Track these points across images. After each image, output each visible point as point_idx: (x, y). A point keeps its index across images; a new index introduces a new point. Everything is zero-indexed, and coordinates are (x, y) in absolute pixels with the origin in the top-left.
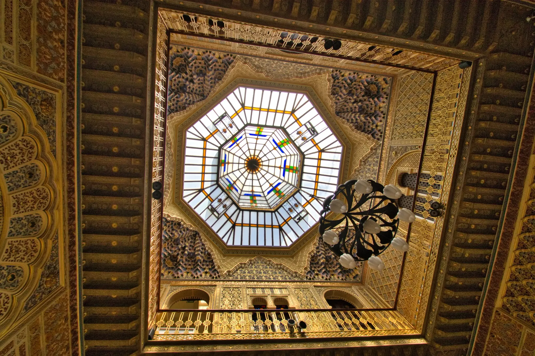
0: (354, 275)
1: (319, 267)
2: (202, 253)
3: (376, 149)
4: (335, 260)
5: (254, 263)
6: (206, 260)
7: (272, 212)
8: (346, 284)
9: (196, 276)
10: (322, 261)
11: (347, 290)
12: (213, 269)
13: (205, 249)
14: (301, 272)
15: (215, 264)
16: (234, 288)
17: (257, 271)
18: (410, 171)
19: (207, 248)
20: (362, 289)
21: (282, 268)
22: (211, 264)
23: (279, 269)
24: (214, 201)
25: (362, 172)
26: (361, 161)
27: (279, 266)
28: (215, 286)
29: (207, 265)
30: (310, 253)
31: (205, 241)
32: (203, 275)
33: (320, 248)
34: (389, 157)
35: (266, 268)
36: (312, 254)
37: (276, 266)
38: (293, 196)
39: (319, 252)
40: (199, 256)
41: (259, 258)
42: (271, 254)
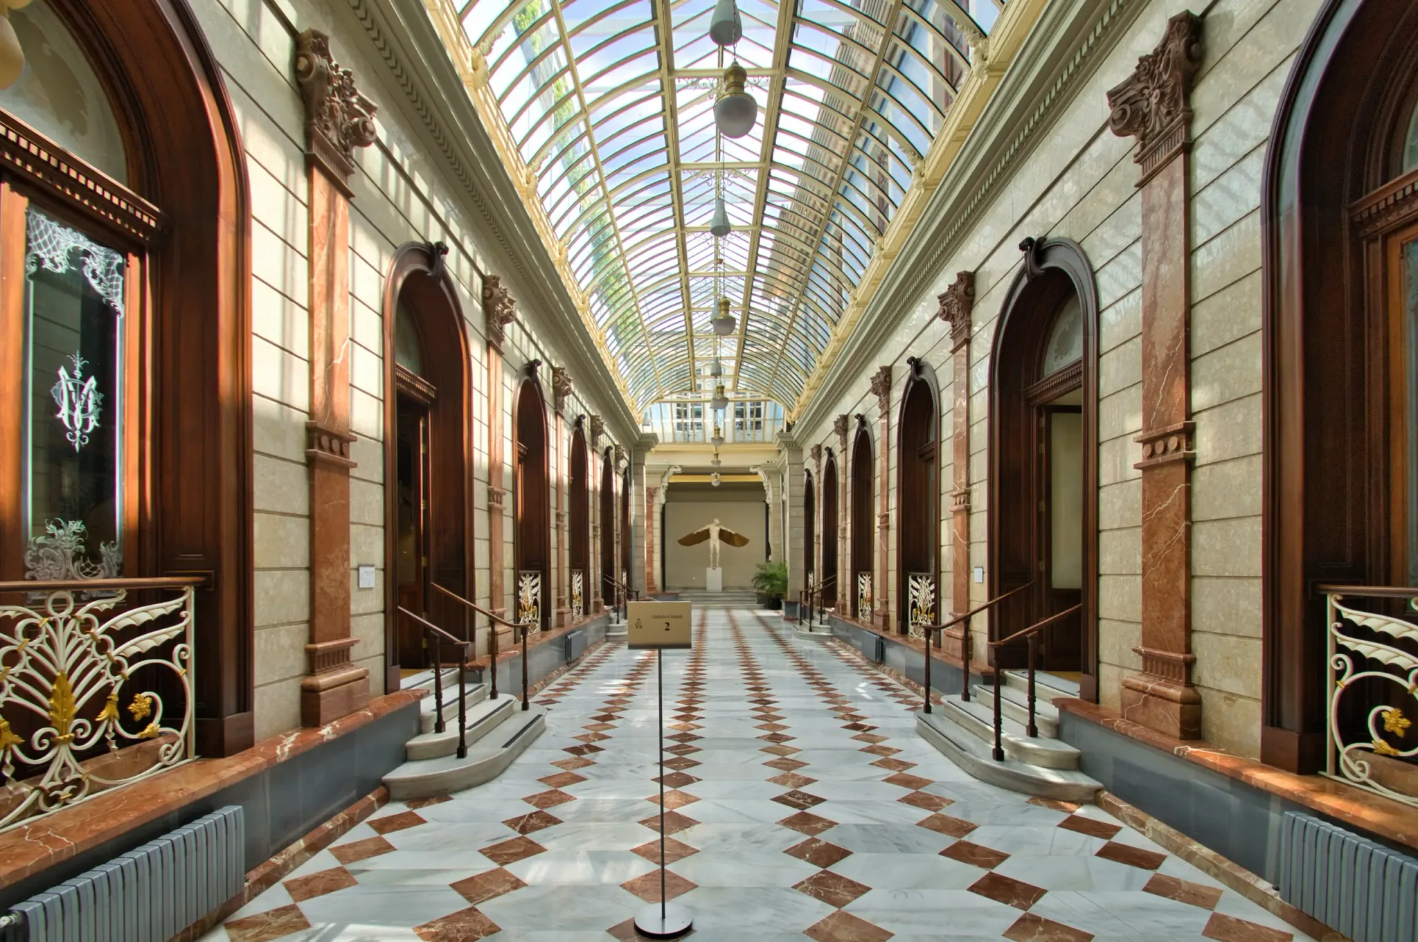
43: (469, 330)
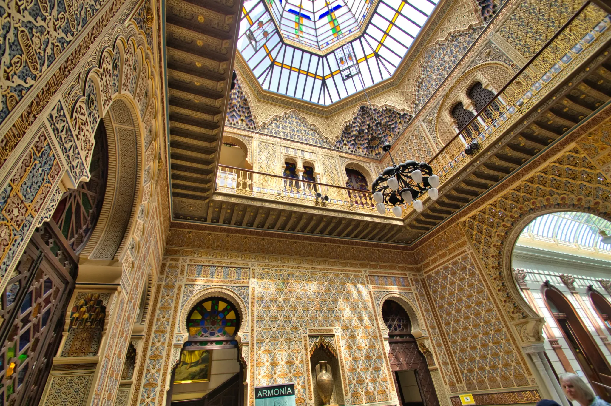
0: (377, 152)
1: (349, 138)
2: (238, 97)
3: (474, 30)
4: (366, 135)
5: (289, 117)
6: (242, 105)
7: (319, 56)
8: (367, 159)
9: (233, 123)
10: (354, 133)
11: (364, 165)
12: (250, 119)
13: (242, 93)
14: (332, 139)
15: (252, 113)
16: (269, 143)
17: (291, 127)
18: (486, 84)
19: (244, 93)
20: (377, 167)
21: (315, 130)
22: (247, 111)
23: (312, 130)
24: (253, 24)
25: (443, 49)
26: (450, 34)
27: (312, 127)
28: (252, 137)
29: (243, 112)
30: (346, 122)
31: (242, 82)
32: (240, 122)
33: (358, 119)
34: (480, 53)
35: (300, 126)
36: (348, 124)
37: (309, 126)
38: (351, 42)
39: (355, 123)
40: (236, 101)
41: (295, 112)
42: (307, 110)
43: (605, 296)
